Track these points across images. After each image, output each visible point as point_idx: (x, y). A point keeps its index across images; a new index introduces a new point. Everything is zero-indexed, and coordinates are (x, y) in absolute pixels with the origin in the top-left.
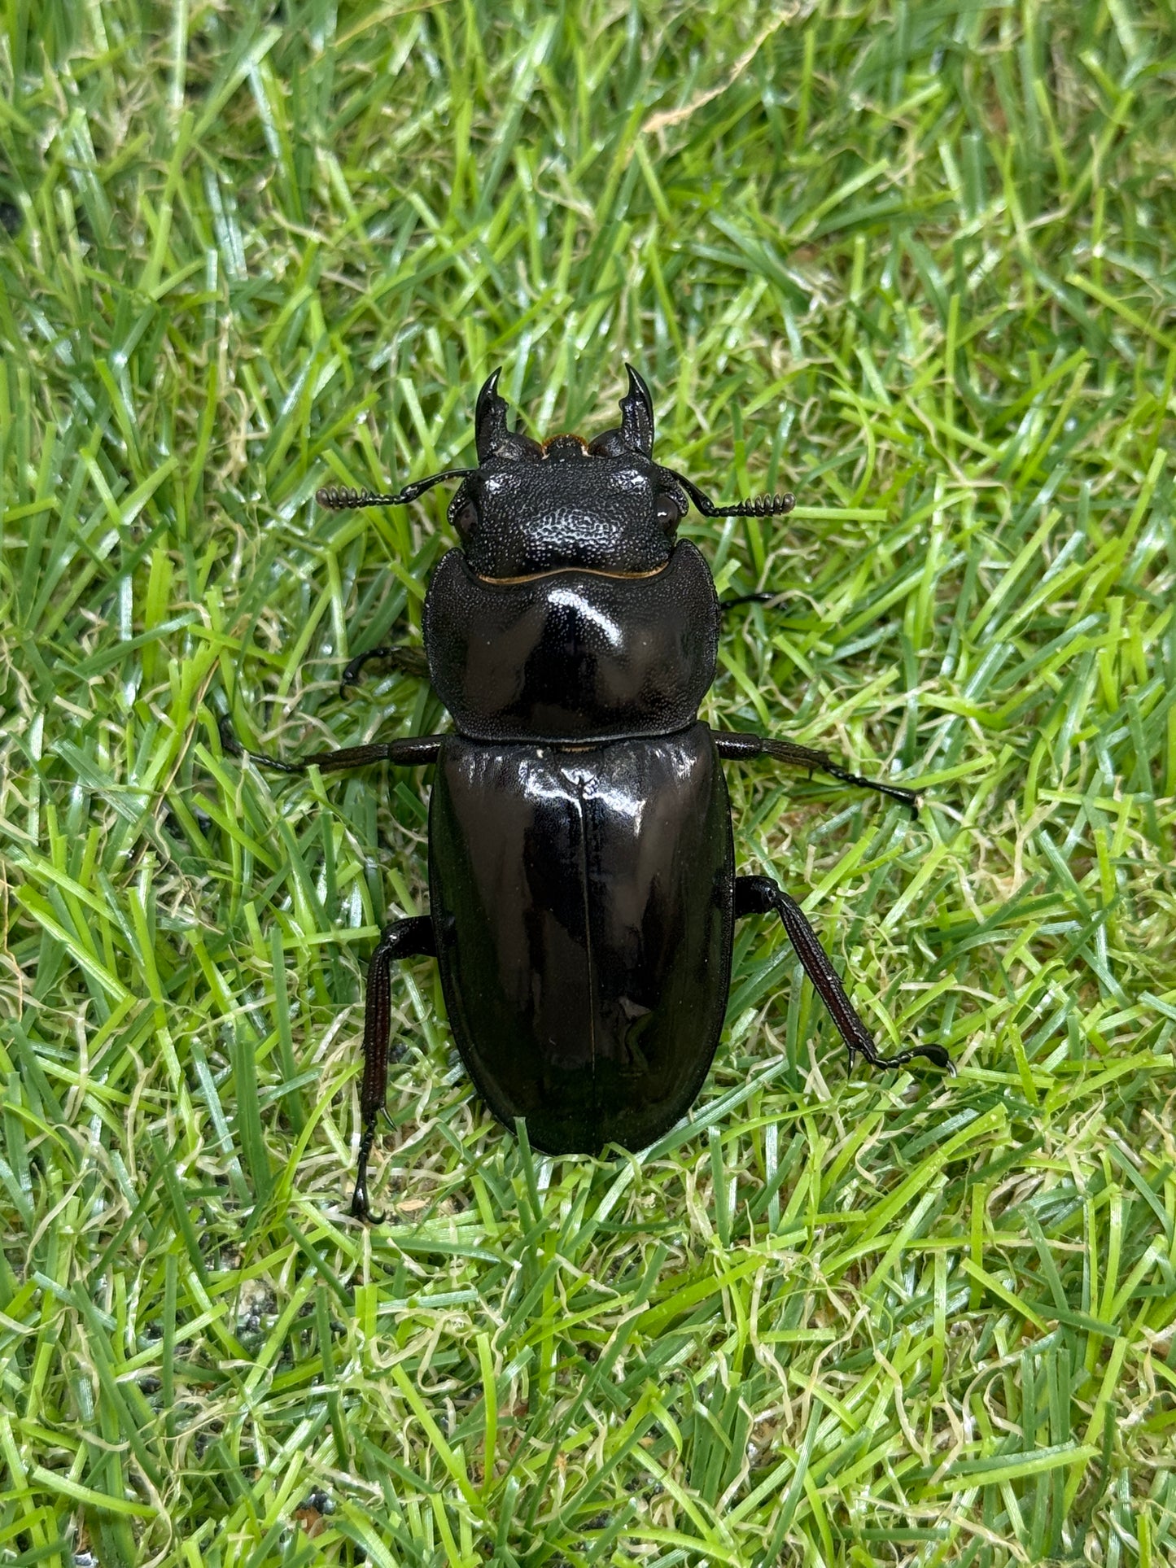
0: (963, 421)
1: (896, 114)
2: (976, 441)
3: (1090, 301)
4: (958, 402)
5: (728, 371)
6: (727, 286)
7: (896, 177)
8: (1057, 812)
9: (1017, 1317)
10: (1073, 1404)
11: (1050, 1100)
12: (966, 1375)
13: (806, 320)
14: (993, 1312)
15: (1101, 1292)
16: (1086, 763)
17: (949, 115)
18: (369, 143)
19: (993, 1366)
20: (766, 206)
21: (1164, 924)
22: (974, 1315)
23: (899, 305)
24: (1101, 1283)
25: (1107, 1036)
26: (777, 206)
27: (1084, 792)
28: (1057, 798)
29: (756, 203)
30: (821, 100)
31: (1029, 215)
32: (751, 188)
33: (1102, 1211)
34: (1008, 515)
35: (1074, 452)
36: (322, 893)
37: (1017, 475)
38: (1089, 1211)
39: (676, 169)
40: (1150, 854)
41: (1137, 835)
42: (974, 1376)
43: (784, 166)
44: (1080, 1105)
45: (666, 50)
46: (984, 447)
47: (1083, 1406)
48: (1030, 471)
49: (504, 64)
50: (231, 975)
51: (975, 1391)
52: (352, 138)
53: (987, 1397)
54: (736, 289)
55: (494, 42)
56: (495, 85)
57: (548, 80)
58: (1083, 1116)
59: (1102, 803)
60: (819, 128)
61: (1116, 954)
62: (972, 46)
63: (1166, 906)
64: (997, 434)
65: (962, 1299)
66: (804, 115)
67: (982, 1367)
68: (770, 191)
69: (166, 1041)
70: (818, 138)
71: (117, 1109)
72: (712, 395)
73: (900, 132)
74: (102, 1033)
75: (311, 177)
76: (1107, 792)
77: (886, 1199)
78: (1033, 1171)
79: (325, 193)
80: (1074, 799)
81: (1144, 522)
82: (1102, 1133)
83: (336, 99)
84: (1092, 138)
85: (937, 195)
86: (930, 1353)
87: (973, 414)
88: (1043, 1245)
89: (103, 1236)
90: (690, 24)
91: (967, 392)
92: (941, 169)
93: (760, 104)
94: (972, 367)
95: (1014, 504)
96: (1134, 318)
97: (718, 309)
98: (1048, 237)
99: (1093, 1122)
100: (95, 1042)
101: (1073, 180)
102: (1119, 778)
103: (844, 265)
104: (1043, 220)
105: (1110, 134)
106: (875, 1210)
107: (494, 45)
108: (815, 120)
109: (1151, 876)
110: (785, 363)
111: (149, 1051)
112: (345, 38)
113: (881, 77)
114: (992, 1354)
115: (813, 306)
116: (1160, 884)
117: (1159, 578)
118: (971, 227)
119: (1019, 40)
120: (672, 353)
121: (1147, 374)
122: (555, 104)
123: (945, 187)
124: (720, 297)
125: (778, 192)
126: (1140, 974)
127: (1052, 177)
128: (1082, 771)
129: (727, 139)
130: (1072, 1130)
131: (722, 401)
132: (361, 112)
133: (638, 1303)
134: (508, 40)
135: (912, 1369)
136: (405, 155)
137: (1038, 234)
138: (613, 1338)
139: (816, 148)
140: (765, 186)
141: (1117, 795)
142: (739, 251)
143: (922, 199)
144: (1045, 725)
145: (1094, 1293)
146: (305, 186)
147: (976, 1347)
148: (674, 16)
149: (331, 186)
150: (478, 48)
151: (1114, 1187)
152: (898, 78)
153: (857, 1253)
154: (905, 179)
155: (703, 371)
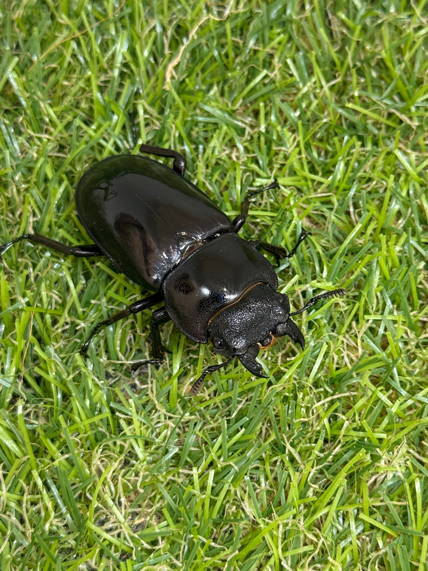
0: (313, 170)
1: (268, 50)
2: (318, 178)
3: (356, 112)
4: (309, 163)
5: (217, 164)
6: (211, 130)
7: (272, 75)
8: (372, 323)
9: (384, 533)
10: (411, 564)
11: (385, 443)
12: (367, 559)
13: (244, 139)
14: (375, 531)
15: (416, 518)
16: (381, 303)
17: (289, 45)
18: (61, 94)
19: (377, 554)
20: (222, 94)
21: (421, 363)
22: (367, 533)
23: (279, 128)
24: (416, 514)
25: (404, 411)
26: (226, 93)
27: (382, 314)
28: (372, 318)
29: (218, 95)
30: (237, 49)
31: (328, 81)
32: (215, 89)
33: (412, 484)
34: (336, 204)
35: (359, 174)
36: (88, 402)
37: (338, 188)
38: (407, 485)
39: (184, 85)
40: (412, 336)
41: (406, 328)
42: (370, 559)
43: (226, 78)
44: (398, 443)
45: (173, 37)
46: (322, 180)
47: (415, 563)
48: (343, 185)
49: (110, 53)
50: (58, 444)
51: (372, 564)
52: (55, 92)
53: (376, 567)
54: (215, 130)
55: (105, 44)
56: (108, 62)
57: (129, 58)
58: (399, 447)
59: (390, 318)
60: (238, 60)
61: (402, 379)
62: (294, 17)
63: (421, 356)
64: (327, 173)
65: (361, 528)
66: (232, 55)
67: (374, 555)
68: (223, 88)
69: (35, 473)
70: (238, 64)
71: (19, 503)
72: (212, 175)
73: (272, 56)
74: (10, 474)
75: (40, 114)
76: (391, 313)
77: (326, 492)
78: (382, 472)
79: (47, 120)
80: (378, 317)
81: (390, 200)
82: (408, 452)
83: (46, 79)
84: (347, 48)
85: (289, 80)
86: (352, 551)
87: (316, 166)
88: (389, 504)
89: (23, 555)
90: (181, 24)
91: (313, 157)
92: (288, 68)
93: (213, 55)
94: (313, 148)
95: (338, 200)
96: (375, 116)
97: (209, 139)
98: (336, 88)
99: (404, 448)
100: (8, 478)
101: (342, 63)
102: (395, 306)
103: (256, 113)
104: (333, 82)
105: (353, 45)
106: (322, 497)
107: (105, 46)
108: (236, 56)
109: (413, 343)
110: (238, 158)
111: (29, 477)
112: (45, 54)
113: (260, 33)
114: (377, 548)
115: (247, 133)
116: (417, 346)
117: (400, 222)
118: (305, 90)
119: (313, 10)
120: (194, 161)
121: (384, 138)
122: (133, 67)
123: (292, 75)
124: (210, 134)
125: (226, 88)
126: (414, 384)
127: (333, 64)
128: (381, 305)
129: (203, 70)
130: (395, 452)
131: (216, 176)
132: (57, 83)
133: (234, 551)
134: (110, 42)
135: (345, 559)
136: (76, 98)
137: (332, 88)
138: (226, 566)
139: (238, 68)
140: (221, 86)
141: (395, 313)
142: (213, 116)
143: (284, 82)
144: (363, 290)
145: (413, 518)
146: (38, 118)
147: (369, 546)
148: (174, 23)
149: (48, 115)
150: (98, 50)
151: (414, 475)
152: (267, 34)
153: (318, 516)
154: (275, 75)
155: (207, 167)
